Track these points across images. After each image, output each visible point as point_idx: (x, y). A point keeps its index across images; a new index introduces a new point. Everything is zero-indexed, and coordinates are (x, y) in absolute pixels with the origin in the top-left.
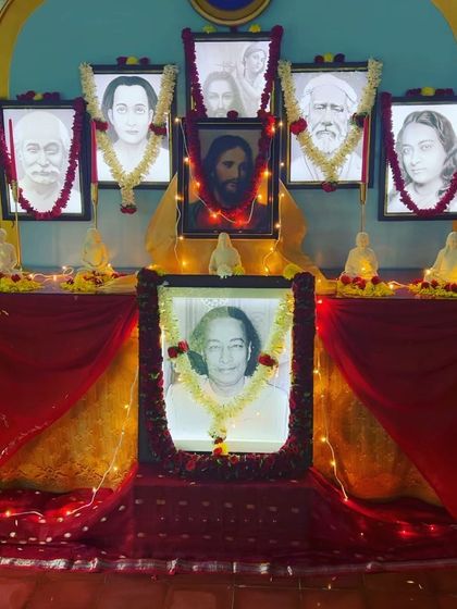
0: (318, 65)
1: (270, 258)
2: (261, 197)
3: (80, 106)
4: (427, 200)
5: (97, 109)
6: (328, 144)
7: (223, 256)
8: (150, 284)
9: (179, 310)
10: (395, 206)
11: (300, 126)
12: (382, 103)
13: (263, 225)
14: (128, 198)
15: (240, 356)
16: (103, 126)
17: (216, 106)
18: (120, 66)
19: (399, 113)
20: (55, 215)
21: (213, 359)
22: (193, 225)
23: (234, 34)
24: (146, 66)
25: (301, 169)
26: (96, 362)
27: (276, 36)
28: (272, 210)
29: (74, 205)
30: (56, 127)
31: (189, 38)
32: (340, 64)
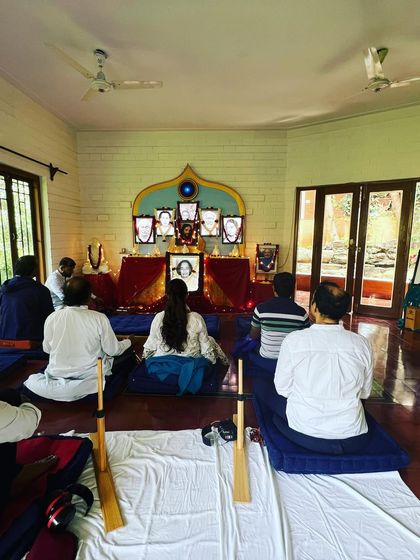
0: (207, 209)
1: (195, 250)
2: (194, 237)
3: (154, 217)
4: (232, 239)
5: (157, 219)
6: (210, 227)
7: (185, 249)
8: (168, 254)
9: (174, 261)
10: (226, 241)
11: (203, 222)
12: (222, 218)
13: (194, 243)
14: (164, 238)
15: (188, 271)
16: (159, 222)
17: (184, 218)
18: (163, 209)
19: (225, 220)
20: (147, 243)
21: (182, 271)
22: (178, 243)
23: (189, 202)
24: (169, 209)
25: (204, 232)
26: (157, 274)
27: (198, 203)
28: (196, 240)
29: (152, 240)
30: (148, 222)
31: (179, 203)
32: (212, 209)
